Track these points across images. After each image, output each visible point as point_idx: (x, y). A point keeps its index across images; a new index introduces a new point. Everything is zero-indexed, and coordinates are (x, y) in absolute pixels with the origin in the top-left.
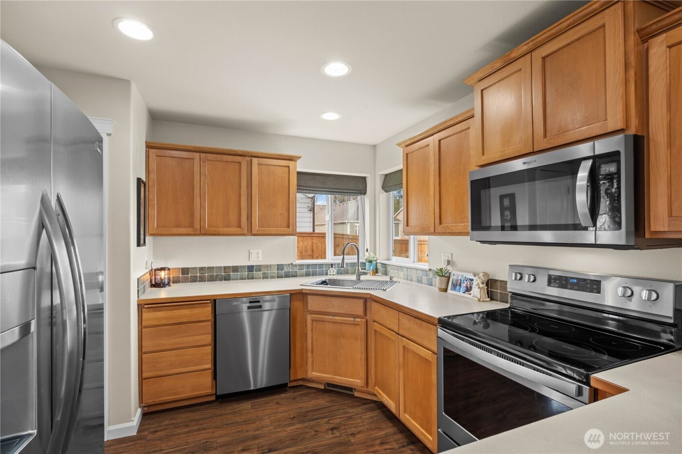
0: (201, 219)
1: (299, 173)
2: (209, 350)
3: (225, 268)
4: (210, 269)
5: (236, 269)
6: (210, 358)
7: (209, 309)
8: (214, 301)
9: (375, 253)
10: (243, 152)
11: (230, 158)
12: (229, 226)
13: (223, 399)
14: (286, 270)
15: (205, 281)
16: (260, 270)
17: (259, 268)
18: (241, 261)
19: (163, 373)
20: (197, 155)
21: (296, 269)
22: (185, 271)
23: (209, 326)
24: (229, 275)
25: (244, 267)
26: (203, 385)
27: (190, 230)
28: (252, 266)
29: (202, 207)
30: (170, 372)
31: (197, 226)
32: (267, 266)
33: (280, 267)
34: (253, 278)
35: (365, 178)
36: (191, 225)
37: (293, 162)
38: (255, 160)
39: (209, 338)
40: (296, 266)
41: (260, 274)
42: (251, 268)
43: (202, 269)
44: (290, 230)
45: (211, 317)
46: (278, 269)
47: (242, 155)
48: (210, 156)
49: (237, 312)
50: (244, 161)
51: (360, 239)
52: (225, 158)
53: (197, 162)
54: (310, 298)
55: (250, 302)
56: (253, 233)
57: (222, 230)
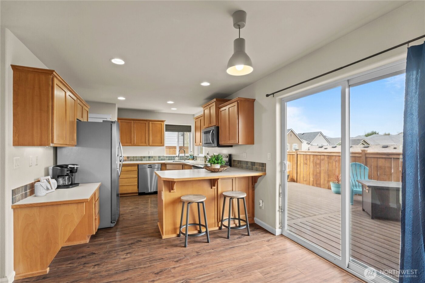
0: (134, 141)
1: (166, 125)
2: (137, 179)
3: (141, 157)
4: (136, 157)
5: (144, 157)
6: (137, 182)
7: (136, 167)
8: (138, 165)
9: (194, 153)
10: (147, 120)
11: (142, 122)
12: (142, 143)
13: (141, 194)
14: (161, 158)
15: (134, 161)
16: (152, 158)
17: (152, 157)
18: (146, 155)
19: (124, 185)
20: (132, 121)
21: (165, 158)
22: (128, 157)
23: (136, 172)
24: (142, 159)
25: (147, 157)
26: (135, 189)
27: (130, 144)
28: (150, 157)
29: (134, 137)
30: (126, 185)
31: (132, 143)
32: (155, 157)
33: (159, 157)
34: (150, 160)
35: (191, 126)
36: (131, 143)
37: (163, 122)
38: (150, 122)
39: (136, 176)
40: (165, 157)
41: (153, 159)
42: (149, 157)
43: (133, 157)
44: (162, 144)
45: (137, 170)
46: (159, 158)
47: (146, 121)
48: (136, 121)
49: (145, 168)
50: (147, 123)
51: (189, 148)
52: (141, 122)
53: (132, 123)
54: (167, 165)
55: (149, 166)
56: (150, 145)
57: (140, 144)
